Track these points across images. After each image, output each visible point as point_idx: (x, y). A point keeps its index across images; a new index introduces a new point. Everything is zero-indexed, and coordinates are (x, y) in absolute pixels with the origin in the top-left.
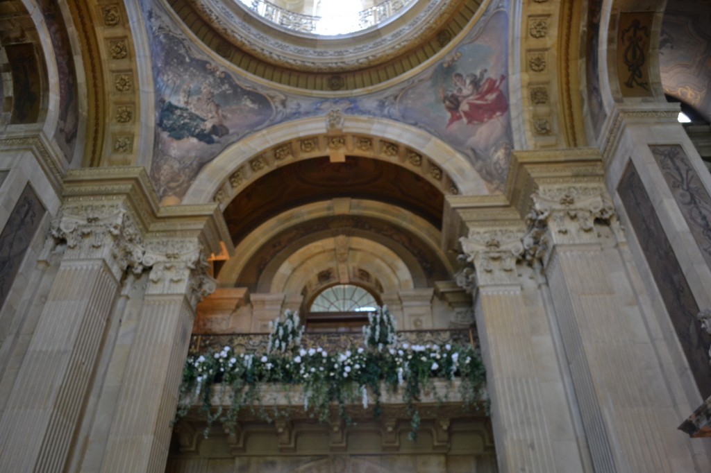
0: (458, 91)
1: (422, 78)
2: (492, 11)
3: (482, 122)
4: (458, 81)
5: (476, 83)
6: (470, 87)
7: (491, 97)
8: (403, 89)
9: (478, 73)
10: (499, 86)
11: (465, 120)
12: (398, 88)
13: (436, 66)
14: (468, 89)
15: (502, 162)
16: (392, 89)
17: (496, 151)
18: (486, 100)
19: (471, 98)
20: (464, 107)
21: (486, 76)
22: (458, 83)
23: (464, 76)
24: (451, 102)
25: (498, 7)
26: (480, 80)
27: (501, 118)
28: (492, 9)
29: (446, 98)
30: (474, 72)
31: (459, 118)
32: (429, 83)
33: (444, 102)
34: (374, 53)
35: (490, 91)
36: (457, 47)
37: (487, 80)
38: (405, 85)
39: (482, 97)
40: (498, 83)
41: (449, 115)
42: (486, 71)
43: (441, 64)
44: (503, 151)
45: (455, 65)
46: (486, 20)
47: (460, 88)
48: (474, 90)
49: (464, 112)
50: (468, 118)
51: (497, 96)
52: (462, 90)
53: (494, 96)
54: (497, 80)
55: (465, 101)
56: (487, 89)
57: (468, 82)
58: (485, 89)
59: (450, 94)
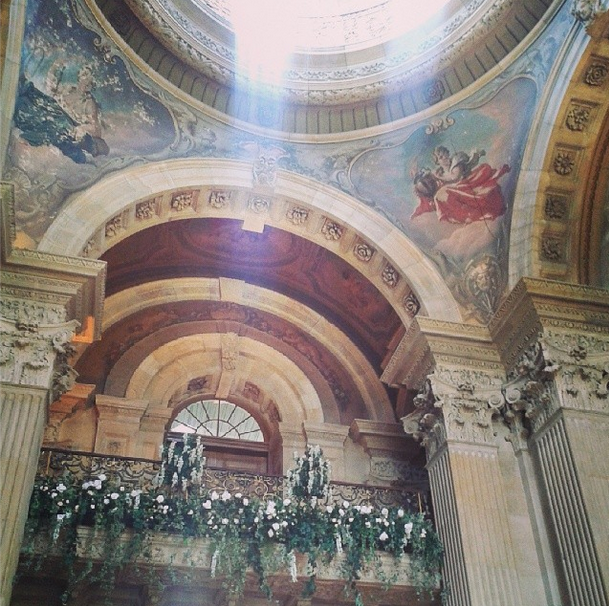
0: (438, 172)
1: (391, 141)
2: (514, 75)
3: (462, 222)
4: (441, 157)
5: (465, 167)
6: (456, 170)
7: (483, 191)
8: (362, 150)
9: (471, 153)
10: (497, 178)
11: (439, 213)
12: (356, 146)
13: (416, 128)
14: (451, 174)
15: (481, 282)
16: (346, 146)
17: (474, 265)
18: (474, 194)
19: (454, 185)
20: (442, 195)
21: (481, 161)
22: (440, 161)
23: (451, 153)
24: (424, 184)
25: (524, 72)
26: (474, 163)
27: (490, 223)
28: (514, 73)
29: (418, 177)
30: (466, 152)
31: (432, 209)
32: (400, 151)
33: (415, 183)
34: (333, 88)
35: (482, 182)
36: (452, 110)
37: (483, 166)
38: (367, 144)
39: (470, 188)
40: (496, 175)
41: (418, 201)
42: (483, 153)
43: (424, 129)
44: (485, 267)
45: (442, 135)
46: (502, 84)
47: (442, 169)
48: (459, 177)
49: (439, 202)
50: (443, 212)
51: (492, 192)
52: (443, 172)
53: (487, 190)
54: (496, 170)
55: (444, 188)
56: (479, 179)
57: (454, 162)
58: (476, 178)
59: (426, 173)
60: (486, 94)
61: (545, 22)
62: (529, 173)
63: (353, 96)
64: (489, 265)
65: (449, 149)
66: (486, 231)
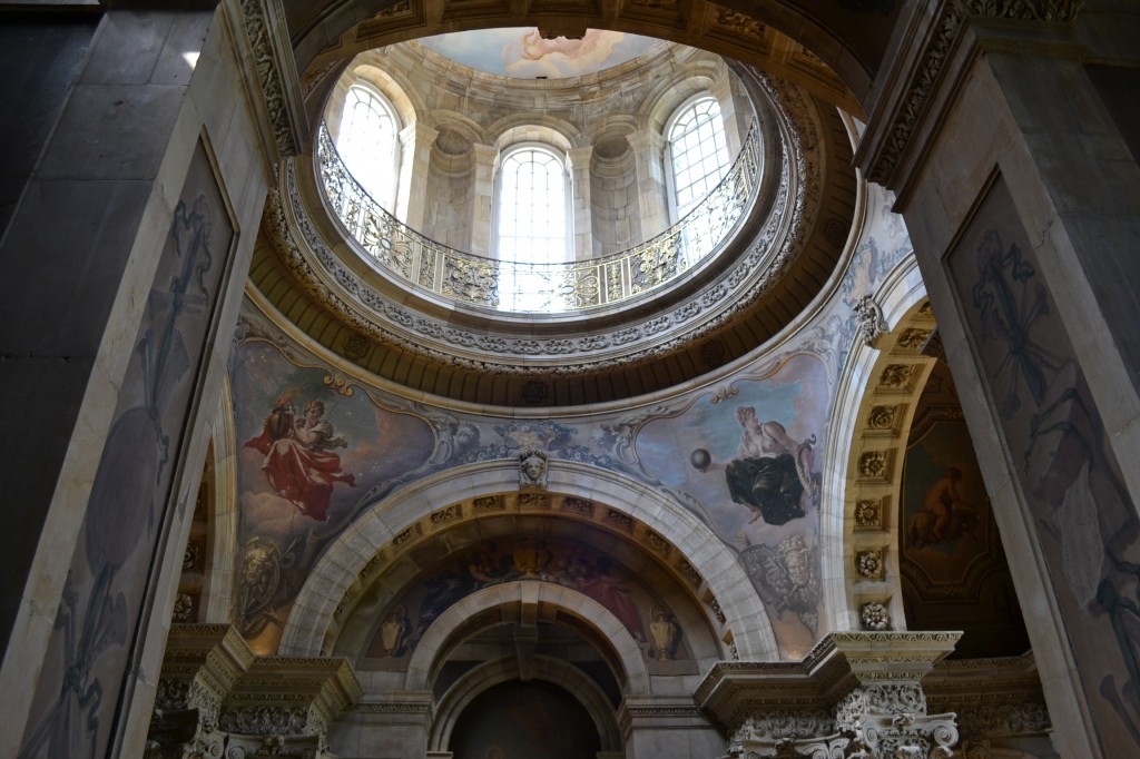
0: (298, 421)
1: (295, 354)
2: (425, 416)
4: (313, 412)
5: (322, 440)
7: (316, 477)
8: (268, 337)
9: (337, 435)
10: (336, 479)
11: (267, 460)
12: (267, 328)
13: (321, 366)
16: (260, 319)
18: (308, 473)
19: (300, 447)
20: (283, 446)
22: (310, 414)
23: (324, 417)
24: (280, 420)
25: (434, 423)
26: (330, 445)
27: (298, 514)
28: (427, 414)
29: (280, 409)
30: (335, 429)
31: (265, 451)
32: (292, 371)
33: (274, 412)
36: (359, 386)
37: (335, 455)
38: (275, 336)
39: (309, 464)
40: (338, 475)
41: (260, 432)
42: (345, 446)
43: (327, 373)
44: (264, 556)
45: (333, 394)
46: (410, 410)
47: (304, 422)
48: (311, 444)
49: (276, 450)
50: (271, 463)
51: (322, 487)
52: (302, 426)
53: (319, 480)
54: (340, 470)
55: (289, 441)
56: (322, 463)
57: (318, 428)
58: (320, 460)
59: (291, 412)
60: (394, 404)
61: (484, 411)
62: (376, 519)
64: (269, 558)
65: (326, 412)
66: (289, 519)
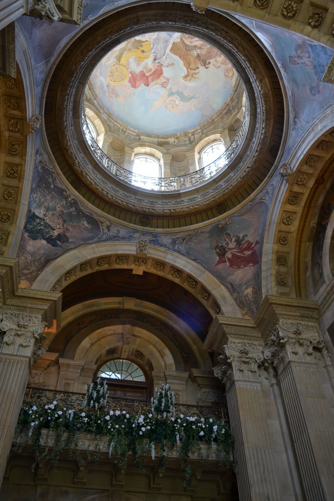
0: (226, 244)
1: (203, 230)
2: (257, 200)
3: (239, 267)
4: (227, 238)
5: (239, 242)
6: (234, 243)
7: (248, 253)
8: (189, 235)
9: (241, 236)
10: (254, 247)
11: (228, 263)
12: (186, 233)
13: (214, 225)
14: (232, 245)
15: (250, 297)
16: (182, 234)
17: (246, 288)
18: (244, 254)
19: (234, 250)
20: (229, 255)
21: (246, 239)
22: (227, 239)
23: (232, 235)
24: (220, 250)
25: (261, 199)
26: (242, 240)
27: (252, 268)
28: (257, 199)
29: (217, 247)
30: (238, 235)
31: (225, 262)
32: (207, 235)
33: (216, 249)
34: (174, 208)
35: (248, 248)
36: (230, 217)
37: (247, 241)
38: (192, 232)
39: (242, 251)
40: (253, 245)
41: (218, 258)
42: (247, 236)
43: (218, 225)
44: (251, 289)
45: (227, 227)
46: (251, 205)
47: (228, 243)
48: (236, 246)
49: (228, 258)
50: (230, 263)
51: (252, 253)
52: (229, 244)
53: (250, 252)
54: (253, 243)
55: (230, 252)
56: (245, 247)
57: (233, 240)
58: (244, 247)
59: (221, 245)
60: (245, 209)
61: (269, 177)
62: (267, 245)
63: (184, 212)
64: (253, 288)
65: (231, 234)
66: (251, 272)
